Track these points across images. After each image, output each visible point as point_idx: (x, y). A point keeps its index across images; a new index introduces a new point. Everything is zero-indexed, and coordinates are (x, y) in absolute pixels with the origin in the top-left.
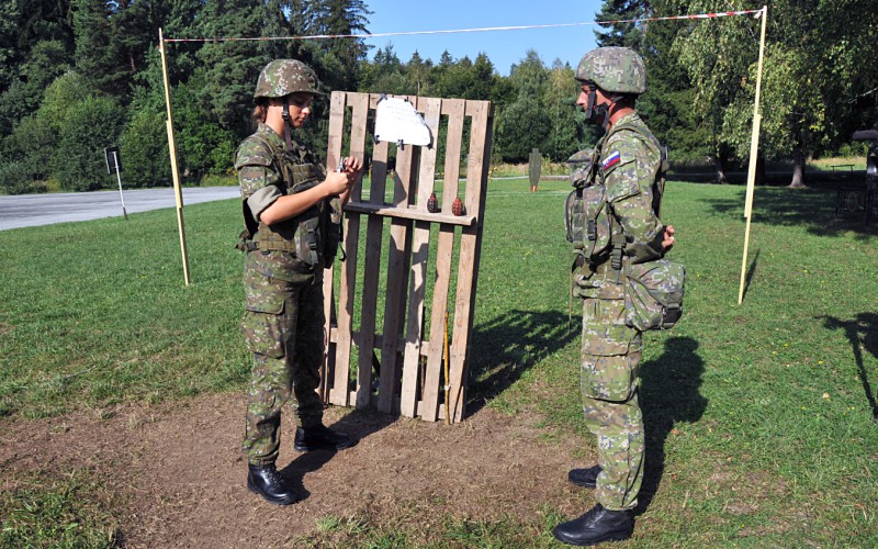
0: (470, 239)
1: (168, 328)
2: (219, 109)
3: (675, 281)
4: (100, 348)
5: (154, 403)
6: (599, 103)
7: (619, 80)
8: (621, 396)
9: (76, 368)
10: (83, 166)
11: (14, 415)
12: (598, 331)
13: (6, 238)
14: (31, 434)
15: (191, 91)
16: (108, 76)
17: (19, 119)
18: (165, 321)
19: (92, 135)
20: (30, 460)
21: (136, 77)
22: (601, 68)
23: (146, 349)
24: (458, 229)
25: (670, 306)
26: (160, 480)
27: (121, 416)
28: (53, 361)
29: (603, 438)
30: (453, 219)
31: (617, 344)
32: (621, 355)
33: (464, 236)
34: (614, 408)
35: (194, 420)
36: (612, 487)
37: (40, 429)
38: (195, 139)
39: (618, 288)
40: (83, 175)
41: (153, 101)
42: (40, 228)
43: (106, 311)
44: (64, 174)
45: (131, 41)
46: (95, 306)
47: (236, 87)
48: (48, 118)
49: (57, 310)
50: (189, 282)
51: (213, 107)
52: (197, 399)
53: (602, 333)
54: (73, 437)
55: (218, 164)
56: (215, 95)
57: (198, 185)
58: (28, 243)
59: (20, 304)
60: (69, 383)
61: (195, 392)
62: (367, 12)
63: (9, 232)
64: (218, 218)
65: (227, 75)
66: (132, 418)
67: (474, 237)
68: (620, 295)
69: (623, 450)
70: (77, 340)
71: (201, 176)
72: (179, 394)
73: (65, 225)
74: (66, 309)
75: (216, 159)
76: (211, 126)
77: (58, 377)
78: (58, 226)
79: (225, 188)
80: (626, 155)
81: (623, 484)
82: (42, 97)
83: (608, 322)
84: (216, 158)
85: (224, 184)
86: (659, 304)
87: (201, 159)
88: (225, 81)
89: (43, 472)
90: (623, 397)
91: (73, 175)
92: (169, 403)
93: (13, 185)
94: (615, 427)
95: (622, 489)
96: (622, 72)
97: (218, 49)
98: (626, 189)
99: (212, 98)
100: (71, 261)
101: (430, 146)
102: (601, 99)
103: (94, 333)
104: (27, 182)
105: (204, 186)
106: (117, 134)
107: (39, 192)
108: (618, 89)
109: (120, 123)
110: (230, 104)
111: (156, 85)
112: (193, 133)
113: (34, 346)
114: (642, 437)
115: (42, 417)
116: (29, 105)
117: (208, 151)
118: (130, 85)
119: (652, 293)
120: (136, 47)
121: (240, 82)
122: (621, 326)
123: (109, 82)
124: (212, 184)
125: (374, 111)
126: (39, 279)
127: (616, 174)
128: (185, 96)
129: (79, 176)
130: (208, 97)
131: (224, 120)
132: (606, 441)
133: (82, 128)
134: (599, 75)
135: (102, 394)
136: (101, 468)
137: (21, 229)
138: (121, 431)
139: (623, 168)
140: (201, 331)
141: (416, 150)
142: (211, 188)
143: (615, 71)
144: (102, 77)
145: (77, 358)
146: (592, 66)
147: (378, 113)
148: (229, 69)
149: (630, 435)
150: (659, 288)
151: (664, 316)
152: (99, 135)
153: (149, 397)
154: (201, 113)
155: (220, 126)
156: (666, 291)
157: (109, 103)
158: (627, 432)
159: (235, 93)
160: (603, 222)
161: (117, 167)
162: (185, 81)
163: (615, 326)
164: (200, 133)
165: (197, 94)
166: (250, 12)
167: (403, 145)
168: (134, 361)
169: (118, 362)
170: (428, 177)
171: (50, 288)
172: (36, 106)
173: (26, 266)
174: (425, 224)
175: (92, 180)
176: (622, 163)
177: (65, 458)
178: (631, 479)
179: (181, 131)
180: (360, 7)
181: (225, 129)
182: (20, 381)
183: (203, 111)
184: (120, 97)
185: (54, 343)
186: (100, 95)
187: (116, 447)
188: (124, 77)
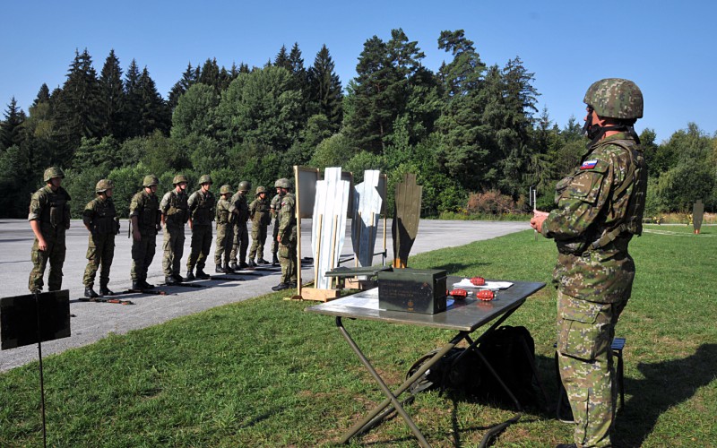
2: (452, 163)
16: (365, 138)
21: (384, 139)
38: (428, 184)
45: (384, 113)
47: (467, 147)
51: (447, 162)
56: (449, 153)
57: (437, 218)
62: (537, 94)
65: (460, 138)
75: (443, 199)
76: (441, 175)
82: (313, 152)
87: (432, 199)
88: (458, 143)
97: (451, 120)
99: (446, 155)
110: (463, 160)
111: (399, 144)
112: (428, 180)
116: (304, 157)
117: (437, 193)
120: (387, 118)
121: (470, 144)
123: (366, 142)
130: (443, 154)
131: (453, 172)
144: (361, 139)
148: (460, 134)
154: (435, 166)
159: (466, 152)
164: (433, 180)
165: (433, 152)
166: (477, 93)
172: (309, 158)
180: (531, 90)
181: (452, 178)
183: (437, 164)
188: (376, 139)
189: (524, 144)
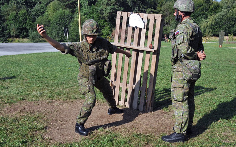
0: (154, 56)
1: (73, 82)
2: (106, 15)
3: (196, 66)
4: (52, 86)
5: (64, 100)
6: (179, 14)
7: (185, 8)
8: (180, 100)
9: (44, 91)
10: (58, 33)
11: (26, 100)
12: (175, 81)
13: (30, 55)
14: (29, 104)
15: (96, 8)
16: (68, 2)
17: (38, 16)
18: (72, 80)
19: (61, 23)
20: (28, 110)
22: (180, 5)
23: (65, 87)
24: (151, 53)
25: (195, 73)
26: (60, 117)
27: (54, 102)
28: (38, 88)
29: (176, 112)
30: (149, 50)
31: (180, 85)
32: (181, 88)
33: (153, 55)
34: (179, 103)
35: (73, 105)
36: (178, 126)
37: (32, 104)
39: (181, 68)
40: (58, 37)
41: (83, 11)
42: (41, 53)
43: (56, 77)
44: (51, 36)
46: (53, 75)
47: (112, 6)
48: (48, 17)
49: (42, 76)
51: (104, 14)
52: (76, 100)
53: (176, 81)
54: (40, 106)
56: (105, 9)
58: (37, 57)
59: (31, 73)
60: (41, 94)
61: (76, 99)
63: (31, 54)
65: (109, 2)
66: (57, 103)
67: (156, 56)
68: (182, 70)
69: (181, 116)
70: (46, 84)
72: (71, 99)
73: (49, 53)
74: (44, 76)
75: (104, 32)
76: (103, 20)
77: (39, 92)
78: (47, 53)
80: (181, 31)
81: (180, 126)
82: (46, 9)
83: (178, 78)
86: (191, 73)
88: (108, 4)
89: (30, 113)
90: (181, 100)
91: (54, 36)
92: (68, 101)
93: (35, 39)
94: (179, 109)
95: (180, 127)
96: (186, 5)
98: (180, 41)
99: (103, 11)
100: (48, 63)
101: (144, 28)
102: (180, 14)
103: (51, 82)
104: (39, 38)
106: (69, 23)
107: (43, 42)
108: (184, 11)
109: (71, 19)
110: (110, 13)
111: (84, 5)
113: (33, 84)
114: (188, 113)
115: (33, 101)
116: (42, 12)
118: (75, 5)
119: (189, 70)
121: (114, 5)
122: (182, 80)
123: (68, 4)
125: (129, 17)
126: (38, 67)
127: (178, 37)
128: (94, 10)
129: (56, 37)
130: (102, 10)
131: (107, 19)
132: (176, 113)
133: (58, 20)
134: (179, 7)
135: (50, 97)
136: (45, 113)
137: (35, 53)
138: (53, 106)
139: (180, 35)
141: (140, 29)
143: (184, 5)
144: (66, 2)
145: (45, 88)
146: (177, 4)
147: (130, 18)
149: (183, 112)
150: (191, 68)
151: (193, 76)
152: (63, 23)
153: (62, 99)
154: (99, 16)
155: (106, 21)
156: (193, 69)
157: (67, 11)
158: (182, 111)
159: (112, 9)
160: (176, 50)
161: (67, 34)
162: (94, 4)
163: (180, 79)
165: (98, 9)
167: (136, 28)
168: (61, 90)
169: (56, 90)
170: (143, 37)
171: (41, 70)
172: (44, 12)
173: (35, 64)
174: (142, 51)
175: (61, 39)
176: (179, 33)
177: (37, 110)
178: (183, 125)
181: (107, 22)
182: (28, 93)
183: (100, 15)
184: (71, 9)
185: (39, 84)
186: (65, 9)
187: (51, 109)
188: (73, 2)
189: (142, 4)
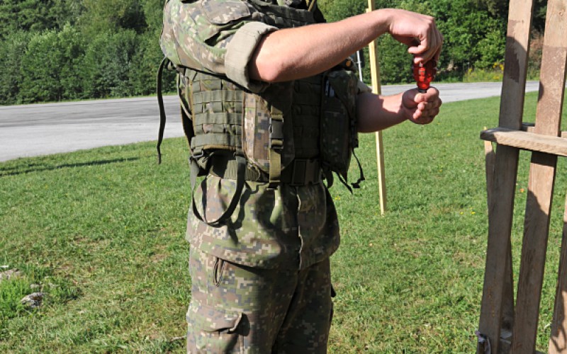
38: (460, 29)
50: (385, 209)
55: (485, 57)
57: (461, 80)
64: (462, 122)
71: (466, 70)
76: (479, 14)
79: (490, 83)
84: (483, 50)
85: (489, 79)
87: (465, 52)
105: (467, 82)
112: (459, 22)
117: (474, 42)
124: (476, 80)
131: (493, 8)
140: (363, 290)
142: (474, 84)
155: (490, 14)
161: (359, 62)
164: (467, 23)
179: (446, 21)
181: (495, 18)
